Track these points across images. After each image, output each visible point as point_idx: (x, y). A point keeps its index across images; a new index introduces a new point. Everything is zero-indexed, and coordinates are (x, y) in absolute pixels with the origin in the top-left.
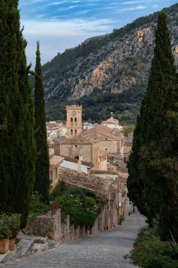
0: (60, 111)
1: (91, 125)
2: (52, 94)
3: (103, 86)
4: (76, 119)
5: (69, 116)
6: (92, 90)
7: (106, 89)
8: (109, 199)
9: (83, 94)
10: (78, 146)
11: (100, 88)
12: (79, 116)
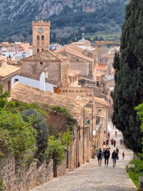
0: (27, 31)
1: (60, 46)
2: (18, 13)
3: (74, 4)
4: (43, 37)
5: (35, 34)
6: (62, 8)
7: (78, 8)
8: (82, 126)
9: (51, 13)
10: (44, 63)
11: (71, 6)
12: (47, 33)
